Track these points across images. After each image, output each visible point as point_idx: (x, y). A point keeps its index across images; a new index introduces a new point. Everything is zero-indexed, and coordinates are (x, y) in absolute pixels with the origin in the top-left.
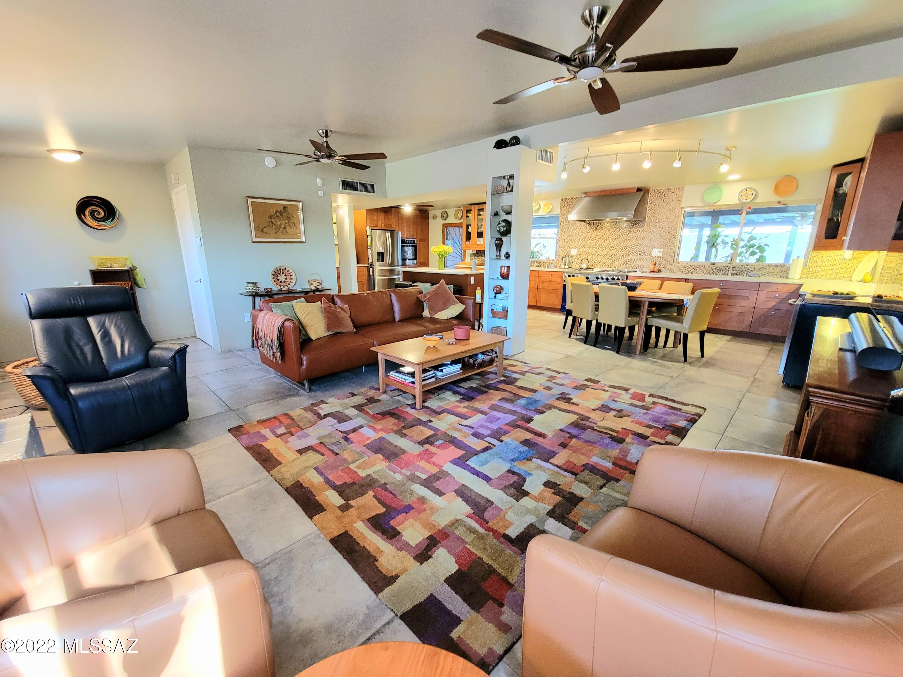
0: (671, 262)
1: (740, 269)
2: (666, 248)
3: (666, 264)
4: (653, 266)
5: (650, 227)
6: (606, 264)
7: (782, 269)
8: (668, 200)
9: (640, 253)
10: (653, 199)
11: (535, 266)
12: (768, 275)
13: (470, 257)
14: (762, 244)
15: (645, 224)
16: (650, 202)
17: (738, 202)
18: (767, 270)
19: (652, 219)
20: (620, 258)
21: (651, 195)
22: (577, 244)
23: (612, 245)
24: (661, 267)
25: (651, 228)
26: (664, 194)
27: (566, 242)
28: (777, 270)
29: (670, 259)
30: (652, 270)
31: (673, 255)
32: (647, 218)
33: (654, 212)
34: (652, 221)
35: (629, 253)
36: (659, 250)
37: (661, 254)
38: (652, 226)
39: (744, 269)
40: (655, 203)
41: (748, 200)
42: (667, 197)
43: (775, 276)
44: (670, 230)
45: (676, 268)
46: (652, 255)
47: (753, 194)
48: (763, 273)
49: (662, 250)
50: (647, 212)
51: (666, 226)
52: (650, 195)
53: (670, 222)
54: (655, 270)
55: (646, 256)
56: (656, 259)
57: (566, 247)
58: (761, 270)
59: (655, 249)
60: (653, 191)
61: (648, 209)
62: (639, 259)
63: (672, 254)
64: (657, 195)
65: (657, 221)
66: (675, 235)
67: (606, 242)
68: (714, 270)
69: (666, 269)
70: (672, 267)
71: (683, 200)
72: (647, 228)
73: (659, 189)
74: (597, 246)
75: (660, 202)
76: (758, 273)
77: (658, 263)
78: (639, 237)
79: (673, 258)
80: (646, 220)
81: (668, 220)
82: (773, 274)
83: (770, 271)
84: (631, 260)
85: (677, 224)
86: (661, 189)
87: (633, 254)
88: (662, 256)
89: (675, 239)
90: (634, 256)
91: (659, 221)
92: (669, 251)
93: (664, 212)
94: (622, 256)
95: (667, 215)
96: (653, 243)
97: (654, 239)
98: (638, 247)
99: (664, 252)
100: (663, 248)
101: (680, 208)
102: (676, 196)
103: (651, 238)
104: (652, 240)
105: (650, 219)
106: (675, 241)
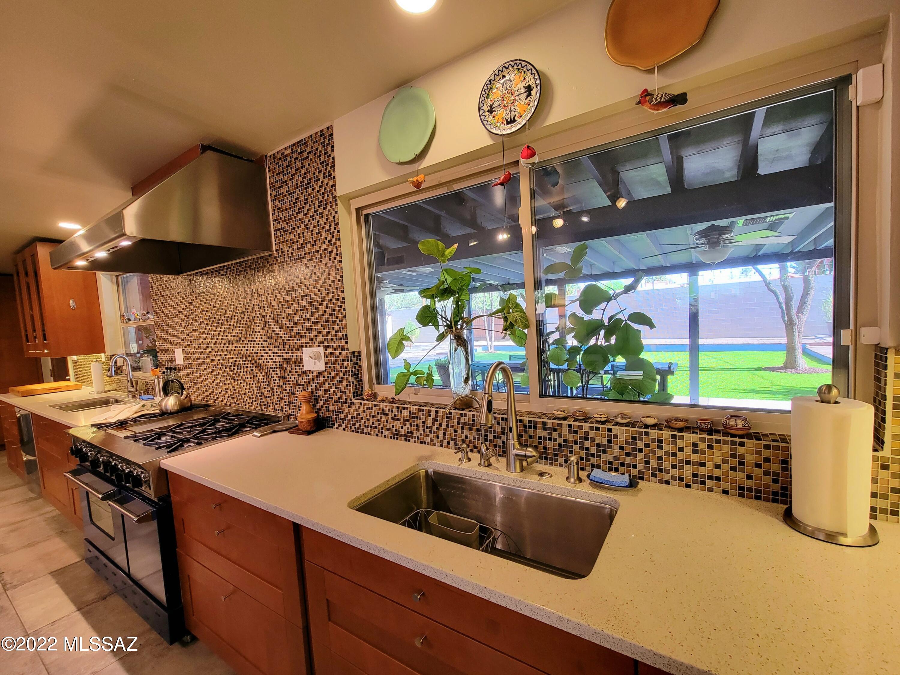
0: (350, 395)
1: (555, 435)
2: (331, 343)
3: (340, 401)
5: (286, 275)
6: (229, 392)
7: (741, 450)
8: (306, 181)
9: (281, 359)
10: (277, 185)
12: (675, 472)
14: (624, 316)
15: (274, 267)
16: (273, 197)
17: (488, 141)
18: (667, 447)
19: (285, 248)
21: (271, 174)
22: (180, 335)
23: (230, 338)
24: (332, 408)
26: (293, 161)
27: (165, 332)
28: (717, 456)
29: (346, 383)
31: (349, 367)
32: (274, 248)
33: (285, 224)
34: (286, 255)
35: (261, 362)
36: (315, 349)
39: (571, 437)
40: (281, 198)
41: (520, 123)
42: (303, 171)
43: (710, 483)
44: (328, 282)
45: (365, 416)
46: (305, 368)
47: (529, 89)
48: (654, 463)
49: (322, 350)
50: (272, 229)
51: (317, 270)
52: (268, 174)
53: (323, 254)
55: (294, 372)
56: (315, 380)
57: (168, 345)
58: (640, 444)
59: (308, 348)
60: (272, 159)
61: (272, 218)
62: (282, 381)
63: (346, 364)
64: (281, 169)
65: (296, 253)
66: (341, 296)
67: (219, 328)
68: (467, 432)
69: (343, 416)
70: (353, 411)
71: (337, 174)
72: (282, 281)
73: (282, 147)
74: (208, 339)
75: (291, 190)
76: (628, 460)
77: (321, 394)
78: (270, 310)
79: (351, 379)
80: (274, 253)
81: (318, 248)
82: (701, 470)
83: (680, 455)
84: (267, 383)
85: (338, 259)
86: (286, 149)
87: (269, 365)
88: (325, 371)
89: (344, 310)
90: (271, 370)
91: (301, 255)
92: (338, 353)
93: (304, 222)
94: (250, 371)
95: (312, 231)
96: (299, 326)
97: (300, 313)
98: (273, 341)
99: (327, 357)
100: (323, 343)
101: (336, 201)
102: (321, 164)
103: (293, 311)
104: (297, 317)
105: (282, 249)
106: (345, 317)
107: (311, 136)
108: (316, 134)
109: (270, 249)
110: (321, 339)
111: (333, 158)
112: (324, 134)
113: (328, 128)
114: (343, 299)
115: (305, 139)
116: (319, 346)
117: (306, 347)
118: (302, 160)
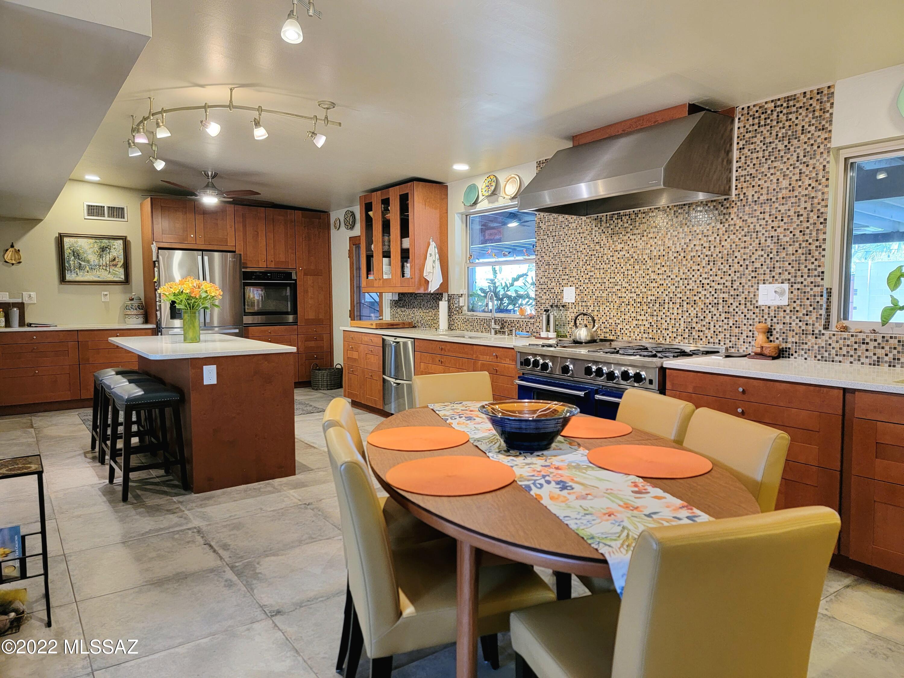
0: (819, 327)
2: (800, 280)
3: (804, 333)
4: (761, 338)
5: (746, 217)
6: (642, 328)
8: (790, 133)
9: (726, 296)
10: (748, 135)
11: (493, 331)
13: (389, 309)
15: (731, 210)
16: (741, 146)
19: (750, 192)
20: (675, 312)
21: (741, 125)
22: (575, 274)
23: (653, 276)
24: (790, 340)
25: (749, 220)
26: (775, 114)
27: (551, 271)
29: (814, 315)
30: (759, 350)
31: (823, 301)
32: (734, 192)
33: (753, 171)
34: (750, 199)
35: (696, 298)
36: (777, 286)
37: (784, 301)
38: (751, 215)
40: (752, 147)
42: (787, 124)
44: (805, 225)
45: (837, 346)
46: (760, 303)
49: (786, 286)
50: (734, 174)
51: (791, 213)
52: (736, 125)
53: (803, 199)
54: (766, 352)
55: (742, 307)
56: (772, 314)
57: (554, 284)
59: (767, 285)
60: (745, 111)
61: (735, 165)
62: (723, 315)
63: (818, 299)
64: (756, 121)
65: (764, 197)
66: (821, 237)
67: (637, 267)
69: (806, 347)
70: (821, 342)
71: (834, 128)
72: (739, 223)
73: (762, 101)
74: (619, 277)
75: (768, 140)
77: (778, 327)
78: (717, 250)
79: (823, 312)
80: (733, 197)
81: (796, 193)
84: (702, 318)
85: (823, 203)
86: (766, 103)
87: (707, 301)
88: (788, 305)
89: (824, 250)
90: (710, 306)
91: (771, 199)
92: (808, 289)
93: (782, 169)
94: (678, 307)
95: (791, 178)
96: (757, 265)
97: (760, 253)
98: (717, 278)
99: (792, 292)
100: (789, 280)
101: (828, 152)
102: (813, 118)
103: (750, 250)
104: (756, 256)
105: (745, 194)
106: (823, 256)
107: (805, 93)
108: (811, 91)
109: (728, 192)
110: (786, 276)
111: (831, 114)
112: (822, 92)
113: (829, 87)
114: (824, 240)
115: (795, 95)
116: (782, 283)
117: (764, 283)
118: (787, 114)
